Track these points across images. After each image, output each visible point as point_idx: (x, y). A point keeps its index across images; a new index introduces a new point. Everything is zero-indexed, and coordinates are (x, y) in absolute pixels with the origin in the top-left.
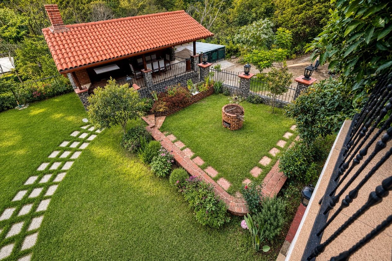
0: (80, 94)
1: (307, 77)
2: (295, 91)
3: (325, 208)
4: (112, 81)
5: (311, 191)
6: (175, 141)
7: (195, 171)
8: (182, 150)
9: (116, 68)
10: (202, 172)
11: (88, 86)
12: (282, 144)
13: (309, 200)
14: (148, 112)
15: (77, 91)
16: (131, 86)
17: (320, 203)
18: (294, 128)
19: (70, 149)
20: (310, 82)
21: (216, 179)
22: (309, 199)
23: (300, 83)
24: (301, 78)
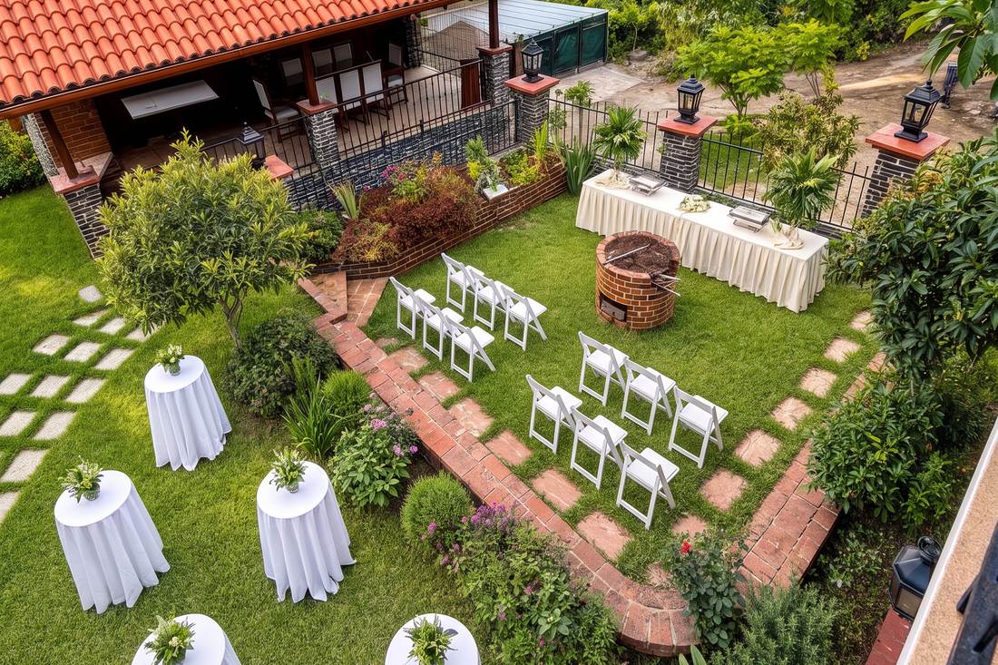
0: (68, 194)
1: (913, 130)
2: (868, 182)
3: (982, 627)
4: (188, 147)
5: (929, 565)
6: (422, 373)
7: (497, 487)
8: (448, 405)
9: (206, 94)
10: (524, 488)
11: (98, 164)
12: (819, 383)
13: (922, 597)
14: (321, 261)
15: (60, 182)
16: (257, 165)
17: (961, 609)
18: (863, 322)
19: (33, 405)
20: (923, 149)
21: (573, 518)
22: (920, 592)
23: (887, 153)
24: (888, 133)
